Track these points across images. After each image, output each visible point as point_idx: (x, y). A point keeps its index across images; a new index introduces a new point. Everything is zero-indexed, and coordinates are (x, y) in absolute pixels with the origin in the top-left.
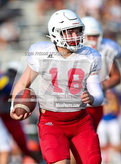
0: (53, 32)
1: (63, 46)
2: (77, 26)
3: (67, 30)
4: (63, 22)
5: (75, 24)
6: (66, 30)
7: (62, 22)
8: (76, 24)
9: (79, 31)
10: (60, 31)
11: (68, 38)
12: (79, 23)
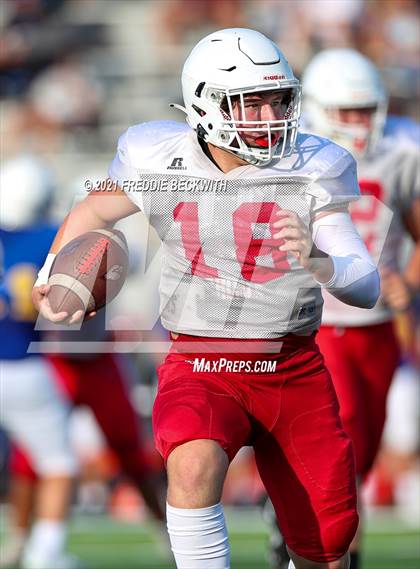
0: (199, 96)
1: (227, 145)
2: (278, 87)
3: (245, 95)
4: (234, 68)
5: (272, 78)
6: (242, 97)
7: (230, 70)
8: (276, 78)
9: (280, 101)
10: (222, 96)
11: (244, 122)
12: (283, 77)
